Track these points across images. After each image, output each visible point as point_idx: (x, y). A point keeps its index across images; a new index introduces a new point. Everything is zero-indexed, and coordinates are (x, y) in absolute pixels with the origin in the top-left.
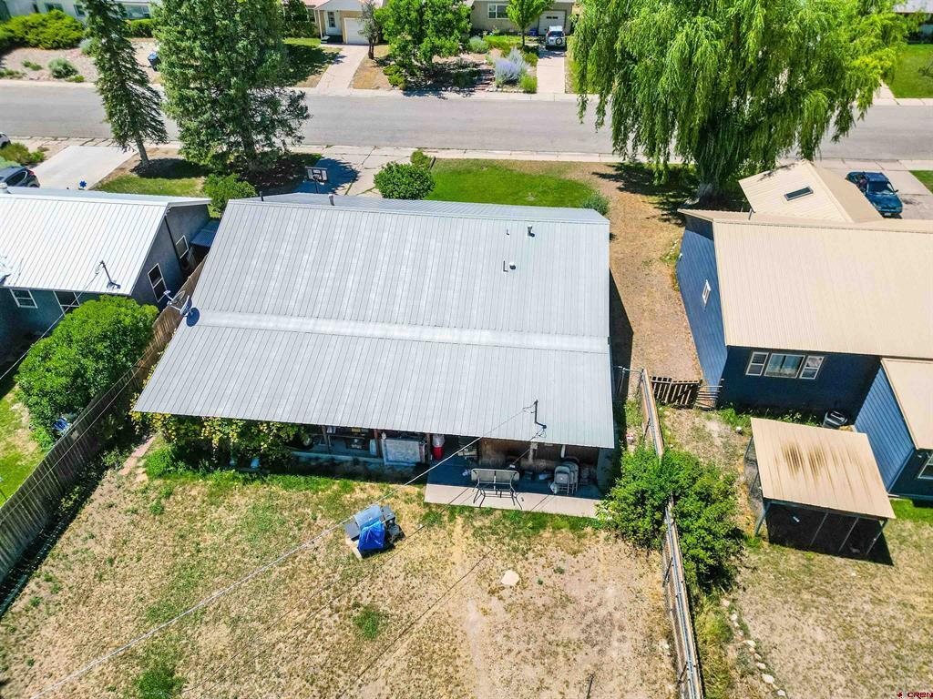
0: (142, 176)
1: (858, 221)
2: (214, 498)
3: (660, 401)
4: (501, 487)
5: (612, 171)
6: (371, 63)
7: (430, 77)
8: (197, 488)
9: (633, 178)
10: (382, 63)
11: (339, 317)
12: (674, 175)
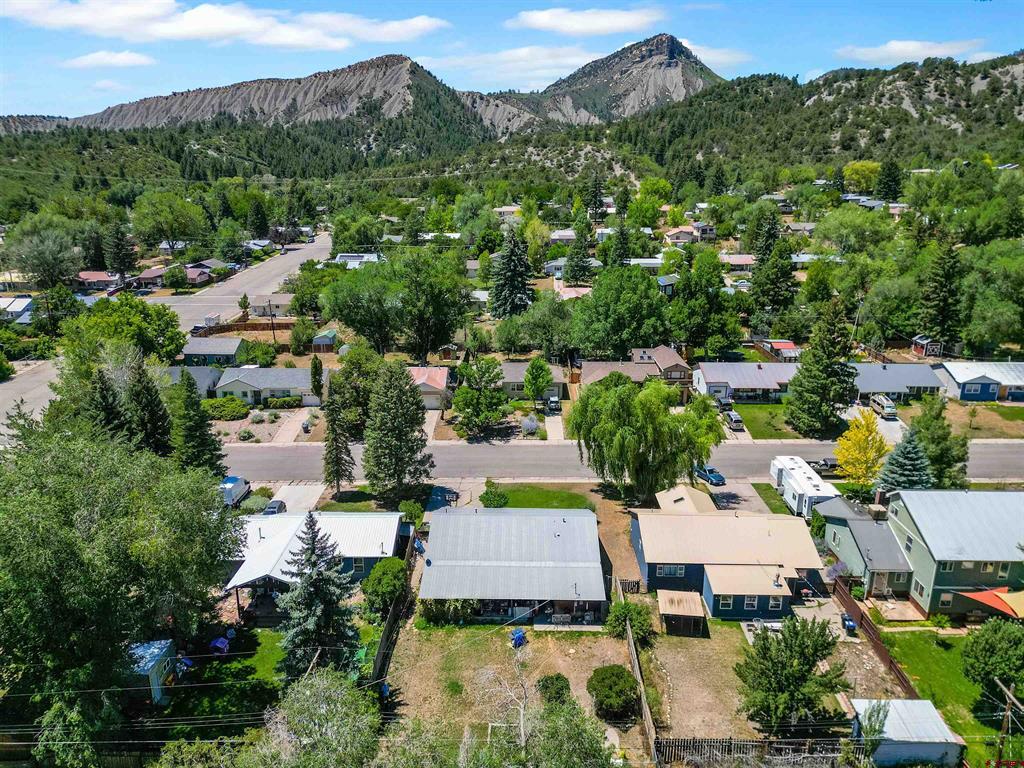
0: (339, 501)
1: (699, 512)
2: (449, 634)
3: (624, 590)
4: (564, 624)
5: (596, 488)
6: (443, 423)
7: (482, 432)
8: (440, 633)
9: (609, 492)
10: (449, 422)
11: (490, 559)
12: (628, 489)
